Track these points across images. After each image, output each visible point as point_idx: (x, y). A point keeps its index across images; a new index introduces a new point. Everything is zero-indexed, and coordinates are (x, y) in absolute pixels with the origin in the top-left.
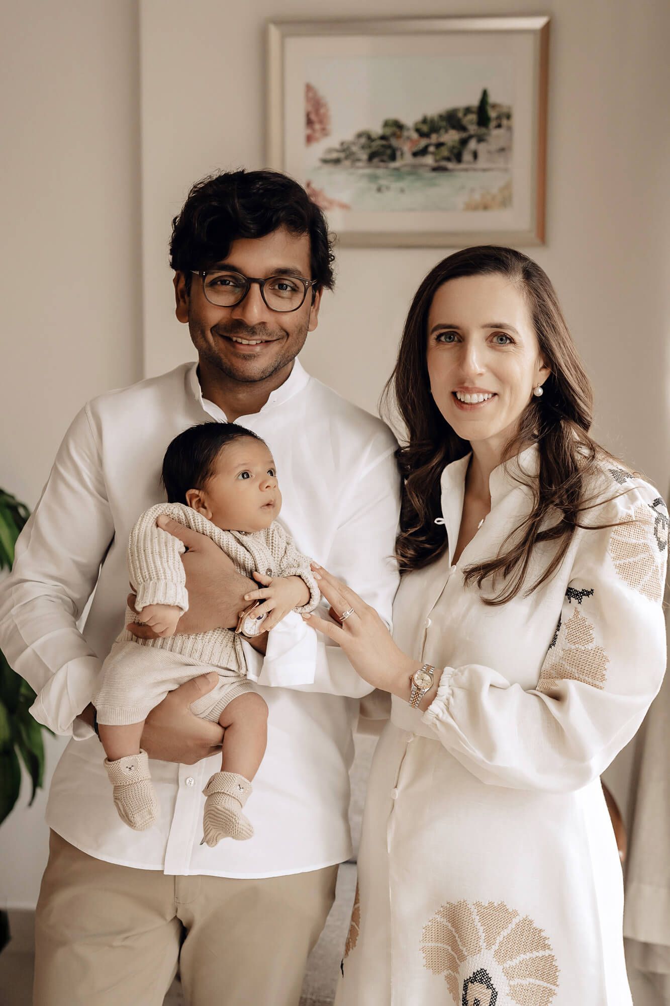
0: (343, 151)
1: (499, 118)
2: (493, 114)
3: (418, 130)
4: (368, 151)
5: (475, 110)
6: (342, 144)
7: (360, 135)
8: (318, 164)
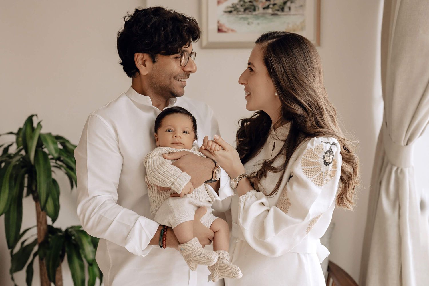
0: (233, 7)
4: (244, 7)
6: (233, 4)
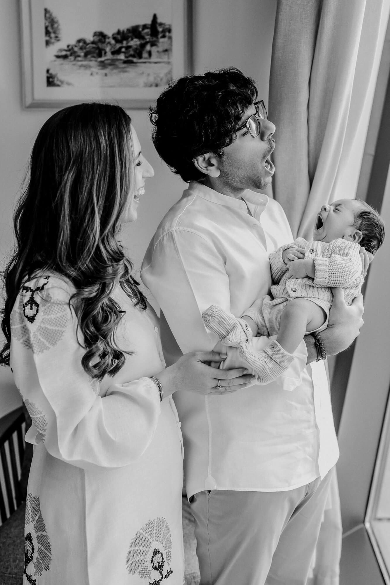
0: (69, 50)
1: (164, 31)
2: (160, 29)
3: (114, 38)
4: (85, 51)
5: (149, 26)
6: (68, 46)
7: (79, 41)
8: (54, 58)
